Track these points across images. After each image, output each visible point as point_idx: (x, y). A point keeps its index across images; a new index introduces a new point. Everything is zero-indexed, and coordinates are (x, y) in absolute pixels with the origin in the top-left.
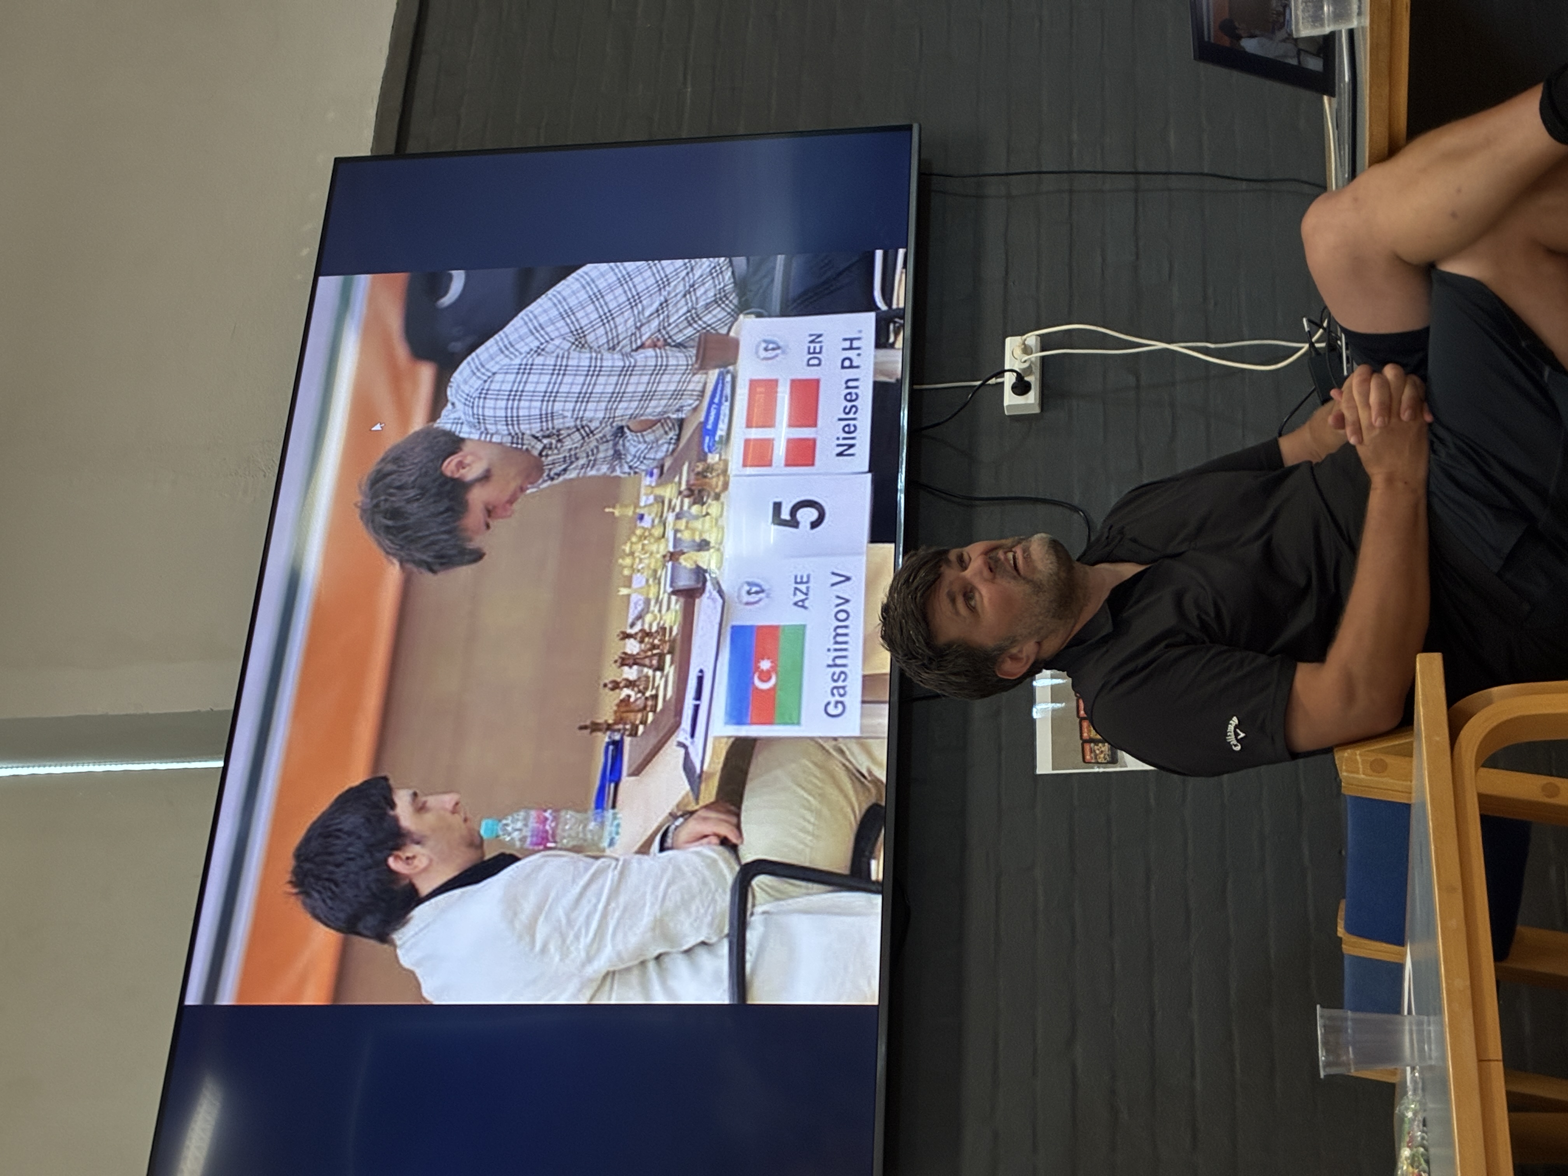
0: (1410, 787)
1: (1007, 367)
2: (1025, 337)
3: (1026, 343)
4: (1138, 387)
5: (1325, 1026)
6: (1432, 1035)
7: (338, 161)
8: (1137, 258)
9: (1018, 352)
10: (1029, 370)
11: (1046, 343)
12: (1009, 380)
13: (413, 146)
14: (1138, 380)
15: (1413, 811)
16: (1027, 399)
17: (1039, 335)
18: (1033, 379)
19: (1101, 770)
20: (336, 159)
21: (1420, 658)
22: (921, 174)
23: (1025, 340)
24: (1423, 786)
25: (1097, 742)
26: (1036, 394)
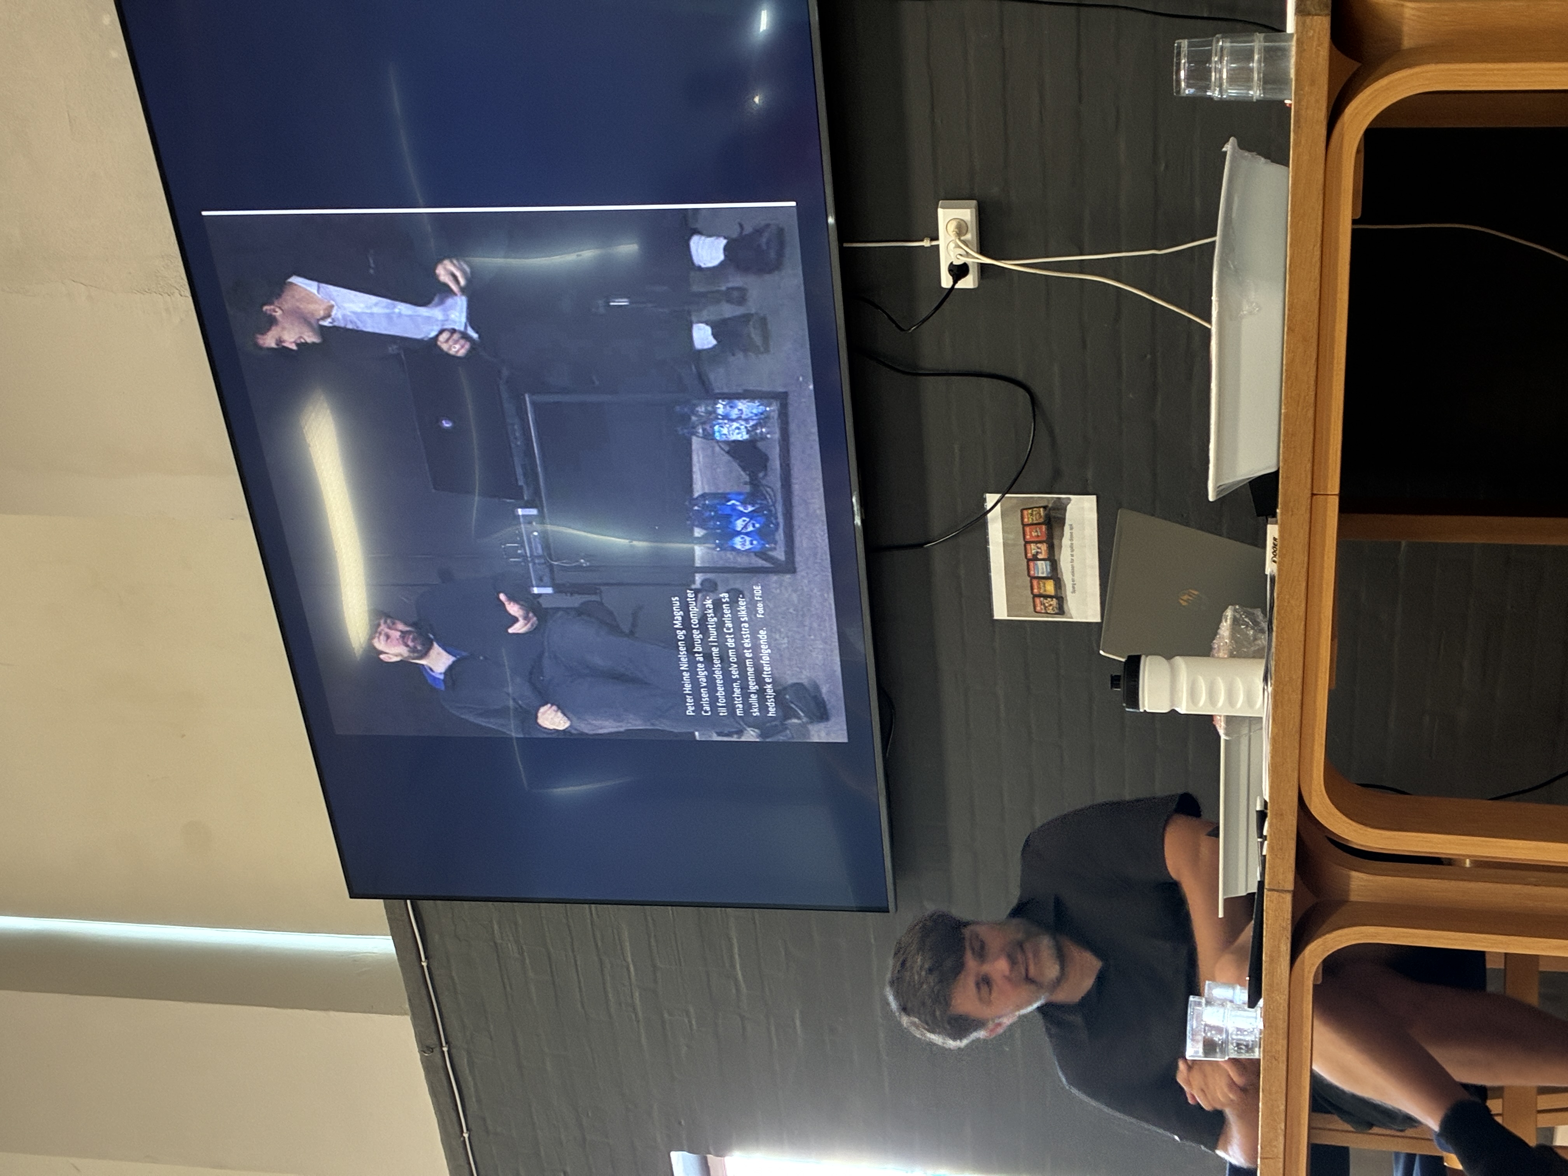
8: (1080, 100)
9: (952, 229)
16: (965, 283)
19: (1050, 619)
25: (1046, 597)
26: (974, 277)
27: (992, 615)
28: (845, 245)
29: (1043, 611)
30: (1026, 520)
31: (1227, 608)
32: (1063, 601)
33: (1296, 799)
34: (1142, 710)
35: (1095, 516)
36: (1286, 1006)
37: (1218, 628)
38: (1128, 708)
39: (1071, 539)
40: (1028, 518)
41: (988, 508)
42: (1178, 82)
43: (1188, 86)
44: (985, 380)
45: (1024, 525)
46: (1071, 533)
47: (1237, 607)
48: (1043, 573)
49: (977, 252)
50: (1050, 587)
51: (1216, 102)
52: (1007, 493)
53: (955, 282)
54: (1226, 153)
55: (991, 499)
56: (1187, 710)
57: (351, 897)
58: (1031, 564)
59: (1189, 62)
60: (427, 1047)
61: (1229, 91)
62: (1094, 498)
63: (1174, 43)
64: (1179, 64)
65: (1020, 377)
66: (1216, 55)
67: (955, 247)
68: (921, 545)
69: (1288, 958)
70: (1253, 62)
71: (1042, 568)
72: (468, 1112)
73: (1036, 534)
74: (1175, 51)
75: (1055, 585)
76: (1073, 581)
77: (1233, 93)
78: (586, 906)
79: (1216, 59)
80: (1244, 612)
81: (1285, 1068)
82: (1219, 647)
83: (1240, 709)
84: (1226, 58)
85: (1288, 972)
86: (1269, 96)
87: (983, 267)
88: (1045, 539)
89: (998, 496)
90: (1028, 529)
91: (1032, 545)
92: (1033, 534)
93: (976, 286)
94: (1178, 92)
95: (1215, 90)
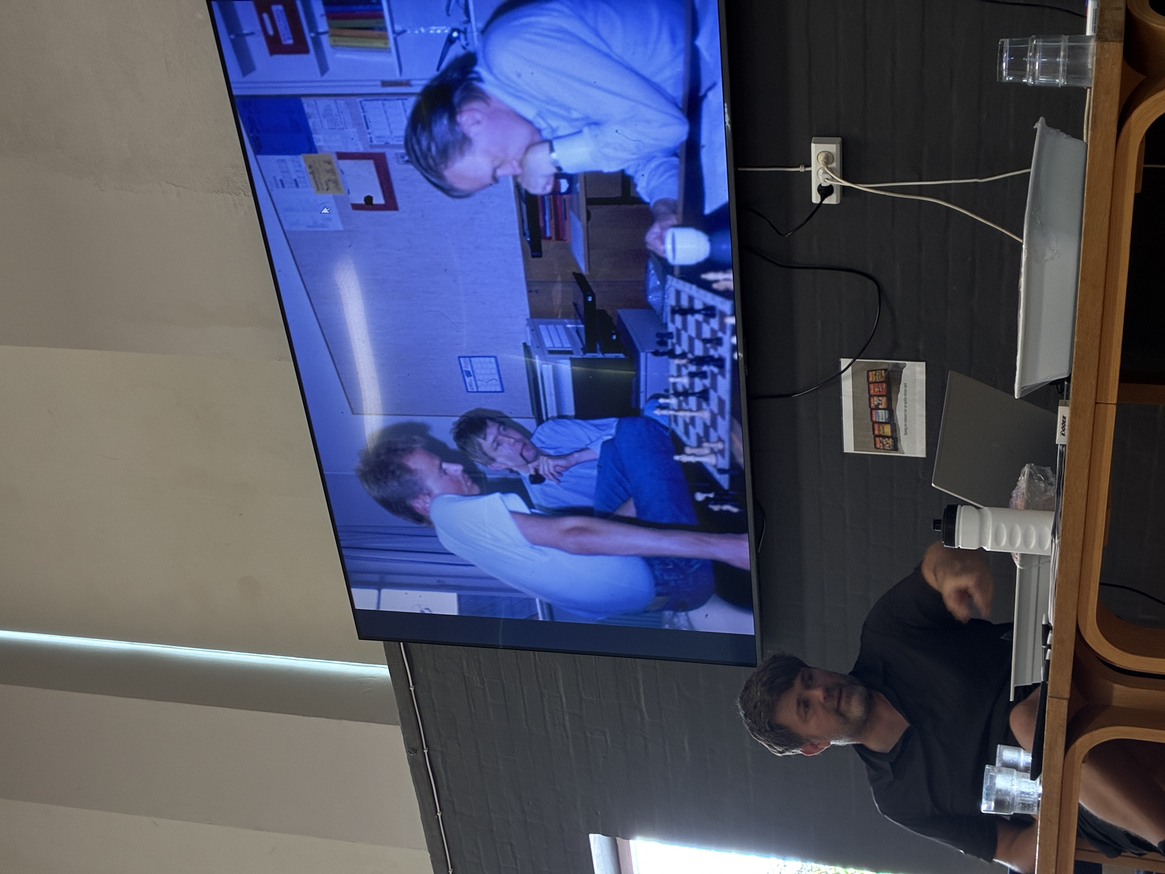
8: (923, 64)
9: (822, 158)
16: (830, 200)
19: (887, 454)
25: (884, 437)
26: (837, 196)
27: (842, 449)
28: (739, 169)
29: (882, 448)
30: (871, 379)
31: (1024, 466)
32: (897, 442)
33: (1074, 631)
34: (956, 547)
35: (923, 377)
36: (1060, 782)
37: (1018, 481)
38: (946, 545)
39: (905, 395)
40: (873, 378)
41: (843, 368)
42: (1001, 73)
43: (1009, 75)
44: (843, 273)
45: (869, 383)
46: (906, 390)
47: (1033, 464)
48: (882, 419)
49: (840, 178)
50: (887, 430)
51: (1030, 87)
52: (857, 358)
53: (822, 199)
54: (1036, 129)
55: (845, 362)
56: (991, 548)
57: (360, 639)
58: (874, 412)
59: (1010, 56)
60: (412, 749)
61: (1040, 79)
62: (923, 364)
63: (999, 42)
64: (1002, 56)
65: (870, 271)
66: (1031, 52)
67: (823, 173)
68: (790, 395)
69: (1063, 747)
70: (1059, 58)
71: (882, 415)
72: (441, 798)
73: (878, 389)
74: (999, 48)
75: (892, 429)
76: (906, 425)
77: (1043, 80)
78: (532, 652)
79: (1031, 55)
80: (1037, 469)
81: (1057, 828)
82: (1017, 496)
83: (1033, 548)
84: (1038, 54)
85: (1062, 758)
86: (1072, 84)
87: (843, 188)
88: (884, 393)
89: (850, 361)
90: (872, 386)
91: (875, 398)
92: (875, 389)
93: (839, 202)
94: (1001, 78)
95: (1029, 78)
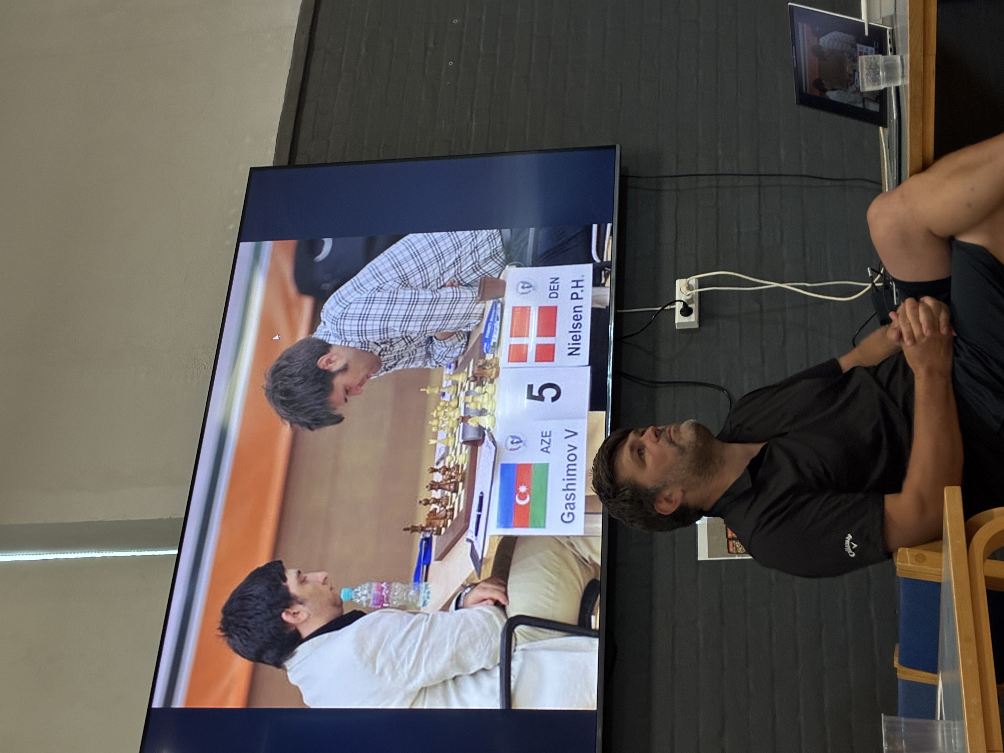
0: (941, 572)
1: (677, 299)
2: (688, 279)
3: (690, 283)
4: (761, 311)
5: (887, 727)
6: (957, 733)
7: (252, 170)
8: (760, 229)
9: (684, 289)
10: (691, 301)
11: (702, 283)
12: (678, 306)
13: (300, 160)
14: (761, 307)
15: (943, 588)
16: (690, 318)
17: (698, 278)
18: (694, 306)
19: (740, 558)
20: (251, 168)
21: (946, 489)
22: (621, 176)
23: (689, 281)
24: (949, 571)
27: (697, 556)
29: (735, 552)
65: (722, 384)
